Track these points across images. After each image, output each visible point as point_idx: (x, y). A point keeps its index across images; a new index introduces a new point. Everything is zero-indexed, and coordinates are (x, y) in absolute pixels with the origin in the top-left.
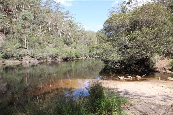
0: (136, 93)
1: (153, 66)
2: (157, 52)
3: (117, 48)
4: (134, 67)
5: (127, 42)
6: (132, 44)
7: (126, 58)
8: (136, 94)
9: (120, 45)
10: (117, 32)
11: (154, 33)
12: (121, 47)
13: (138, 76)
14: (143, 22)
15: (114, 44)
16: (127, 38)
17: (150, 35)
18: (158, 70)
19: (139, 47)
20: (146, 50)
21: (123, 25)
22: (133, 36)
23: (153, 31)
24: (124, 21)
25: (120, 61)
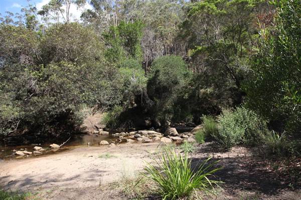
0: (48, 176)
1: (79, 125)
2: (85, 102)
3: (13, 94)
4: (48, 128)
5: (33, 83)
6: (42, 88)
7: (31, 113)
8: (48, 179)
9: (19, 89)
10: (14, 63)
11: (80, 72)
12: (21, 92)
13: (54, 145)
14: (64, 51)
15: (5, 86)
16: (34, 75)
17: (75, 74)
18: (87, 130)
19: (55, 94)
20: (68, 99)
21: (25, 50)
22: (44, 74)
23: (79, 68)
24: (30, 44)
25: (17, 120)
